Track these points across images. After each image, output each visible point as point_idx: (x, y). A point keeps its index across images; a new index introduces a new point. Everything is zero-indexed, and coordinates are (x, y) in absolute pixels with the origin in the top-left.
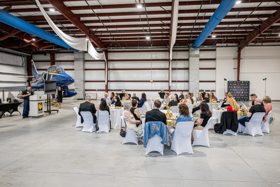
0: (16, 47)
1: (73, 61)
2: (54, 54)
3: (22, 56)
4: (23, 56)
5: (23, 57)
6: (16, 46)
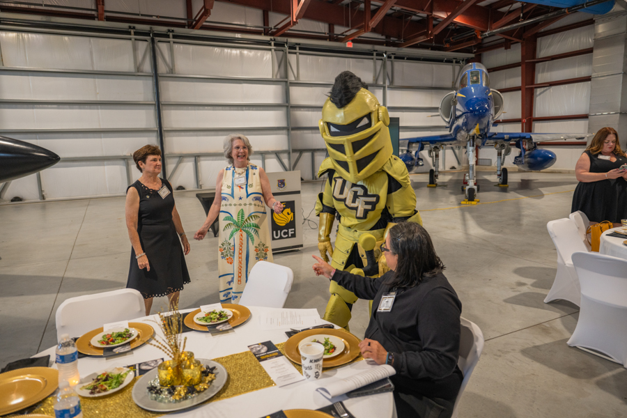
0: (422, 39)
1: (590, 51)
2: (536, 41)
3: (452, 62)
4: (454, 61)
5: (454, 64)
6: (422, 37)
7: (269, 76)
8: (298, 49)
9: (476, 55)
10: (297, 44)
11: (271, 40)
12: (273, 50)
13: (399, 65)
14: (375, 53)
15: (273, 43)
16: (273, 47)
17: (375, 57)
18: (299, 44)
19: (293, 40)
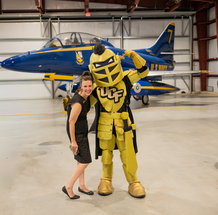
5: (182, 19)
7: (40, 37)
8: (59, 19)
9: (197, 12)
10: (58, 17)
11: (40, 16)
12: (41, 22)
13: (134, 23)
14: (113, 18)
15: (41, 18)
16: (41, 20)
17: (113, 20)
18: (59, 17)
19: (54, 15)
